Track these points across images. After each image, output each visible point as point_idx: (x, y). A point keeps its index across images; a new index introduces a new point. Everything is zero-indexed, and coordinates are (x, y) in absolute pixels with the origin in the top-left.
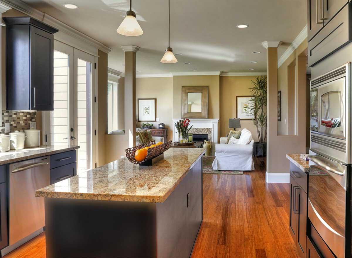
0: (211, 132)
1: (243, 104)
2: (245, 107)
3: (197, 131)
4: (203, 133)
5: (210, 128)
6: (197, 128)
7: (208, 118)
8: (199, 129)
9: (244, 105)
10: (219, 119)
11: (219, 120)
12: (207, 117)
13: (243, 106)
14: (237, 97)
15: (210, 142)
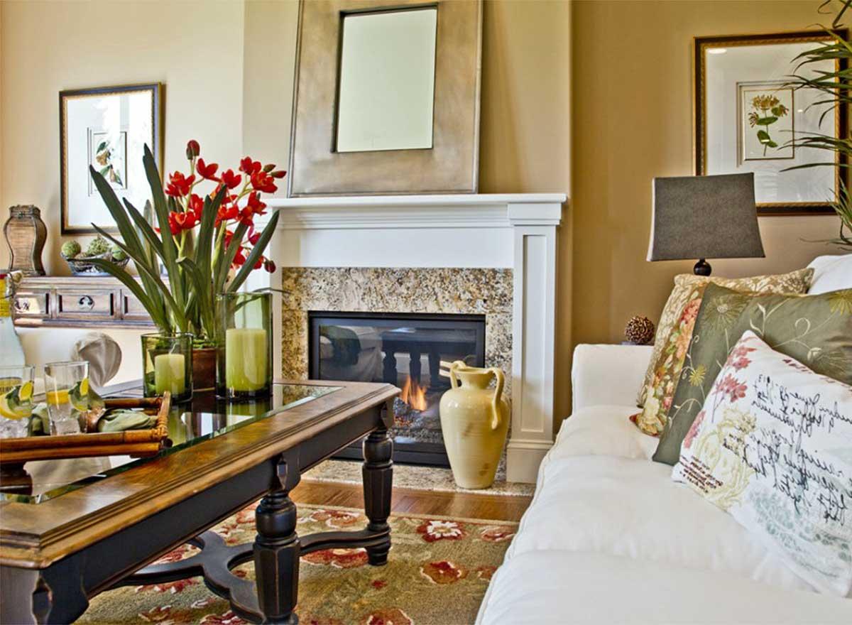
0: (505, 300)
1: (749, 97)
2: (762, 116)
3: (403, 290)
4: (447, 310)
5: (495, 271)
6: (406, 272)
7: (482, 189)
8: (417, 272)
9: (756, 102)
10: (563, 196)
11: (565, 206)
12: (473, 183)
13: (748, 109)
14: (701, 43)
15: (492, 375)
